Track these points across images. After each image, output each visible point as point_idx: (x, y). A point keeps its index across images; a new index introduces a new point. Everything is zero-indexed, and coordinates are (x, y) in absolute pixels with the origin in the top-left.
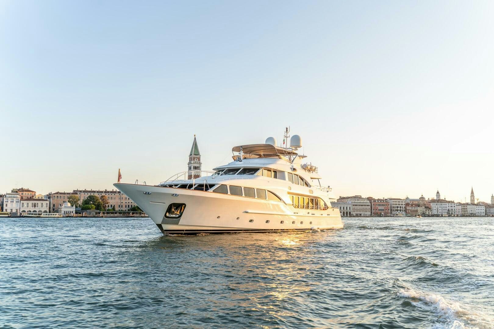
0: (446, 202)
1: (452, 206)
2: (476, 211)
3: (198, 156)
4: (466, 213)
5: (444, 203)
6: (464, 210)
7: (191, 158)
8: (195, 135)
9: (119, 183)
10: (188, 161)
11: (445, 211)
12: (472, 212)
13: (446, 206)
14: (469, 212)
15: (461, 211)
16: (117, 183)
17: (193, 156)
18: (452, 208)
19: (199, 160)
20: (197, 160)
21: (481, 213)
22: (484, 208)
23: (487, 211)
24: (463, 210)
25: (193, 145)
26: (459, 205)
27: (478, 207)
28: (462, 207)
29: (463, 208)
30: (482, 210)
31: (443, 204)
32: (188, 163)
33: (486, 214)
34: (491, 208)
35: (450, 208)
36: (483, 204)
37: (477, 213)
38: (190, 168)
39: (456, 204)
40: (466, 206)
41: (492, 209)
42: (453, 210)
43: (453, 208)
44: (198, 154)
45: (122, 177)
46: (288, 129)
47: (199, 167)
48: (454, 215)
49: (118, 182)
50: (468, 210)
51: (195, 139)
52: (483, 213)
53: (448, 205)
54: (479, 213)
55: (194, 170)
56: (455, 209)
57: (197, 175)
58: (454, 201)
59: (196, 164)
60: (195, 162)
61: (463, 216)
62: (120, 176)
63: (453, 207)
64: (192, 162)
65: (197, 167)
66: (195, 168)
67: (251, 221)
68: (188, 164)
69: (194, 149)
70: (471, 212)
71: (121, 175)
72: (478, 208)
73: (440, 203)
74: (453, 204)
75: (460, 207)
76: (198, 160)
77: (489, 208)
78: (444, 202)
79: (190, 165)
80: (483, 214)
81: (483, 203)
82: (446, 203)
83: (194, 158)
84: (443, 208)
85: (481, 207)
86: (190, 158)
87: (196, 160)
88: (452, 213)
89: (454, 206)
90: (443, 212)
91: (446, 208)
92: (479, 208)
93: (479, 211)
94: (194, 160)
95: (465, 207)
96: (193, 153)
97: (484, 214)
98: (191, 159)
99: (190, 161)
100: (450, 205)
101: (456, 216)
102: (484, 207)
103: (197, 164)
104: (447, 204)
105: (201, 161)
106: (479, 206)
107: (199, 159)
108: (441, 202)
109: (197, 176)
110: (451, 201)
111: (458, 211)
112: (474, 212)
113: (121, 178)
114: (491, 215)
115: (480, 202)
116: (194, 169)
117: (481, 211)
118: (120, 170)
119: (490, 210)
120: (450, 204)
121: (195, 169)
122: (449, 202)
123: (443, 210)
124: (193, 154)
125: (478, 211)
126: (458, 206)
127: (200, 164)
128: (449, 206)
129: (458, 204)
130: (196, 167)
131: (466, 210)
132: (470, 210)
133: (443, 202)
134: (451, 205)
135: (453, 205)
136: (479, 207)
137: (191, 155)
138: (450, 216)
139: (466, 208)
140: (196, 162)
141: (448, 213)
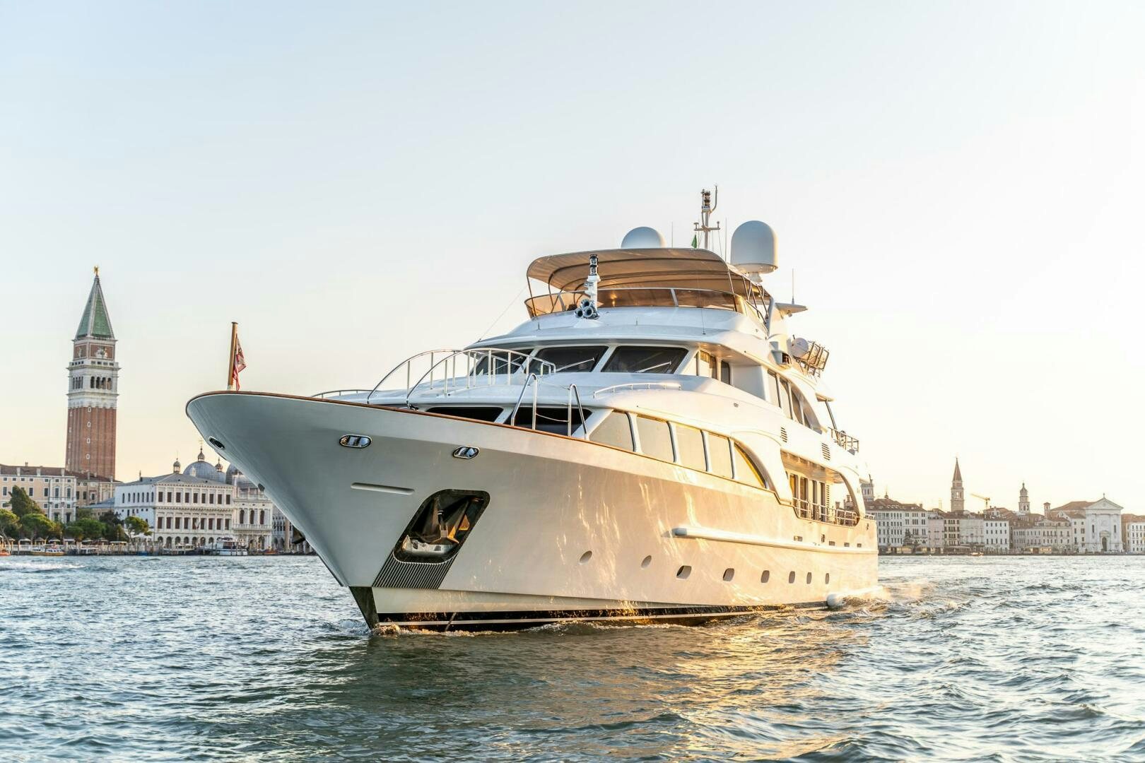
0: (899, 509)
1: (915, 522)
2: (987, 536)
3: (106, 343)
4: (956, 543)
5: (893, 512)
6: (952, 533)
7: (84, 347)
8: (96, 270)
9: (234, 388)
10: (71, 359)
11: (896, 536)
12: (974, 540)
13: (899, 521)
14: (964, 538)
15: (941, 535)
16: (225, 388)
17: (90, 340)
18: (915, 527)
19: (111, 355)
20: (102, 354)
21: (999, 542)
22: (1007, 528)
23: (1016, 537)
24: (948, 533)
25: (90, 301)
26: (938, 518)
27: (989, 523)
28: (945, 522)
29: (947, 525)
30: (1000, 532)
31: (890, 512)
32: (68, 366)
33: (1011, 546)
34: (1026, 527)
35: (911, 527)
36: (1001, 513)
37: (988, 543)
38: (77, 383)
39: (927, 514)
40: (956, 520)
41: (1030, 530)
42: (920, 532)
43: (920, 527)
44: (105, 336)
45: (246, 360)
46: (712, 198)
47: (109, 379)
48: (929, 549)
49: (230, 383)
50: (963, 533)
51: (97, 280)
52: (1004, 542)
53: (904, 517)
54: (994, 542)
55: (92, 390)
56: (924, 531)
57: (101, 406)
58: (921, 505)
59: (101, 368)
60: (97, 361)
61: (949, 551)
62: (236, 357)
63: (920, 522)
64: (88, 362)
65: (104, 379)
66: (97, 383)
67: (683, 571)
68: (71, 369)
69: (92, 318)
70: (970, 540)
71: (240, 354)
72: (989, 528)
73: (882, 510)
74: (920, 513)
75: (940, 524)
76: (106, 355)
77: (1021, 527)
78: (895, 509)
79: (78, 373)
80: (1004, 547)
81: (1003, 511)
82: (899, 512)
83: (94, 349)
84: (891, 528)
85: (998, 523)
86: (76, 350)
87: (99, 356)
88: (916, 542)
89: (923, 522)
90: (890, 541)
91: (899, 528)
92: (994, 528)
93: (994, 536)
94: (93, 355)
95: (952, 525)
96: (90, 330)
97: (1008, 547)
98: (80, 352)
99: (76, 356)
100: (911, 518)
101: (933, 550)
102: (1007, 523)
103: (105, 368)
104: (903, 513)
105: (116, 360)
106: (992, 520)
107: (111, 352)
108: (885, 509)
109: (103, 412)
110: (914, 505)
111: (932, 535)
112: (979, 541)
113: (244, 366)
114: (1032, 550)
115: (992, 509)
116: (92, 386)
117: (999, 536)
118: (238, 331)
119: (1023, 533)
120: (911, 513)
121: (98, 387)
122: (908, 508)
123: (890, 532)
124: (89, 336)
125: (990, 536)
126: (933, 522)
127: (115, 369)
128: (907, 521)
129: (932, 515)
130: (98, 378)
131: (956, 533)
132: (969, 534)
133: (890, 509)
134: (914, 518)
135: (920, 518)
136: (994, 523)
137: (80, 336)
138: (916, 551)
139: (956, 525)
140: (99, 363)
141: (907, 543)
